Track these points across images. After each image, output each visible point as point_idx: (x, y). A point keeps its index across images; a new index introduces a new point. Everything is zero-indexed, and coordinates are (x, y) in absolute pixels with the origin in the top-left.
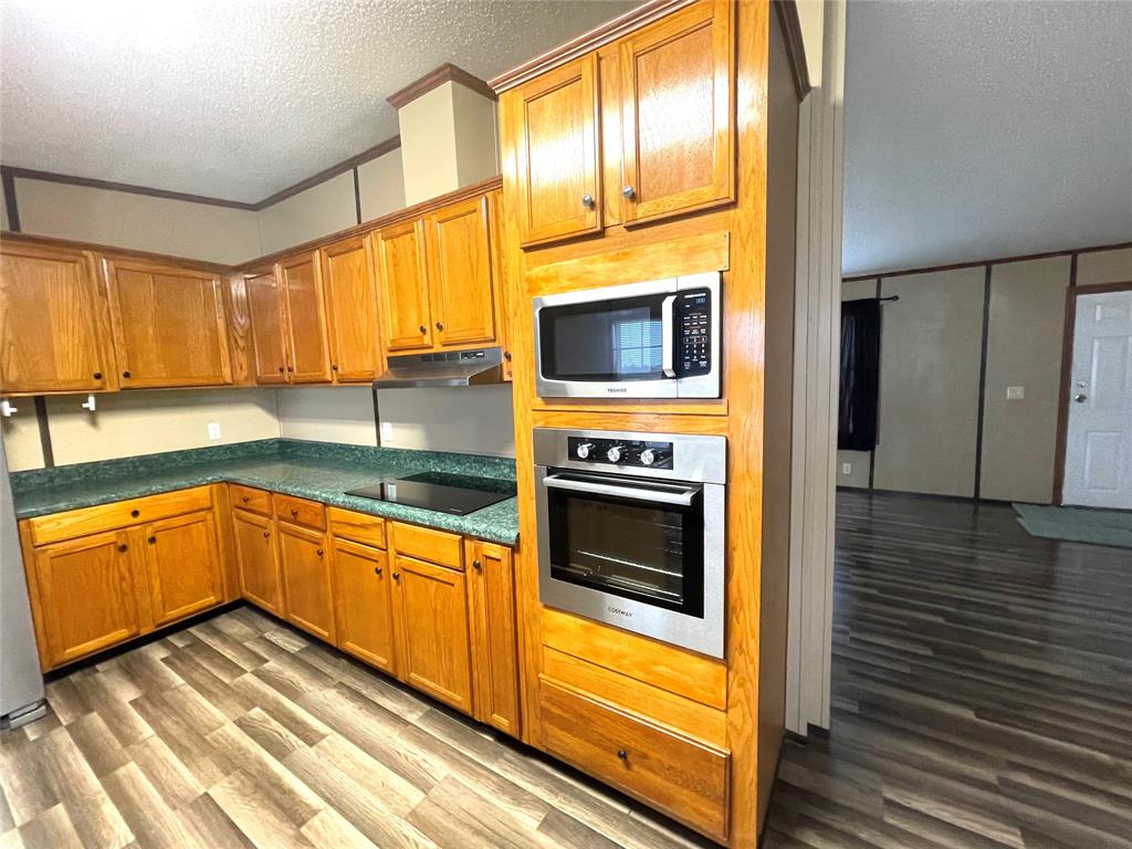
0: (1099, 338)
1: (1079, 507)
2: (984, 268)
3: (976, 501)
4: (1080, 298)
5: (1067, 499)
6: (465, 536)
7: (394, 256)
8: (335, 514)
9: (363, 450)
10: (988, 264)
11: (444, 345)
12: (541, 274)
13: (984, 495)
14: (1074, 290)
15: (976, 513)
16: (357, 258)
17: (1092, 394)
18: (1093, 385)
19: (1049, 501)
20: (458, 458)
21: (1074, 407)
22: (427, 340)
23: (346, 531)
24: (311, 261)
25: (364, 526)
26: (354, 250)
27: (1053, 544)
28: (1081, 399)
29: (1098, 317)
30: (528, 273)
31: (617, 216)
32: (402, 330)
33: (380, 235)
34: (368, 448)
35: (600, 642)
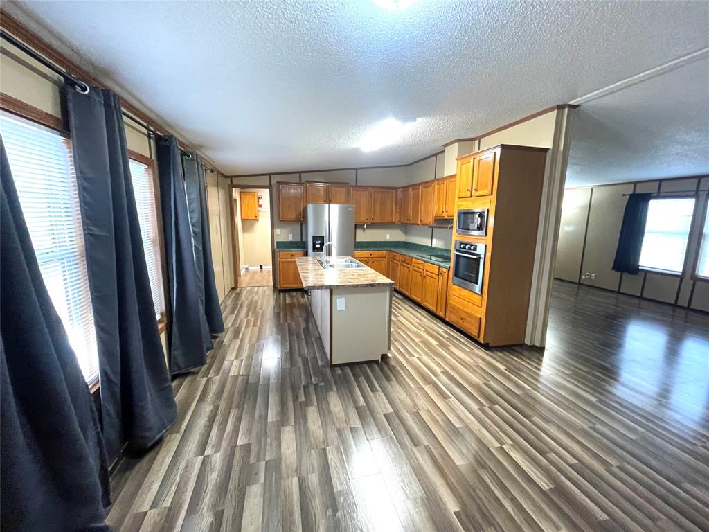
6: (440, 267)
7: (439, 189)
8: (414, 260)
9: (427, 247)
11: (448, 216)
12: (461, 204)
16: (430, 189)
22: (443, 215)
23: (416, 265)
24: (419, 188)
25: (419, 264)
26: (430, 186)
31: (474, 194)
32: (438, 211)
35: (461, 292)
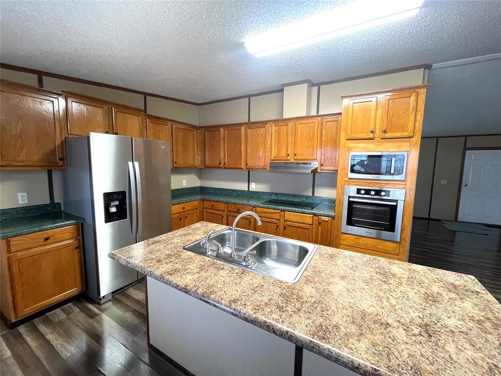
0: (473, 166)
1: (463, 222)
2: (436, 139)
3: (429, 219)
4: (467, 151)
5: (459, 220)
6: (314, 215)
7: (278, 132)
9: (242, 192)
10: (438, 138)
11: (295, 160)
12: (353, 146)
13: (431, 217)
14: (466, 148)
15: (428, 223)
16: (262, 130)
17: (469, 185)
18: (470, 181)
19: (453, 220)
20: (284, 195)
21: (463, 188)
22: (289, 158)
24: (240, 129)
26: (260, 128)
27: (454, 232)
28: (466, 185)
29: (473, 158)
30: (347, 146)
31: (378, 135)
32: (278, 154)
33: (273, 125)
34: (244, 191)
35: (360, 242)
